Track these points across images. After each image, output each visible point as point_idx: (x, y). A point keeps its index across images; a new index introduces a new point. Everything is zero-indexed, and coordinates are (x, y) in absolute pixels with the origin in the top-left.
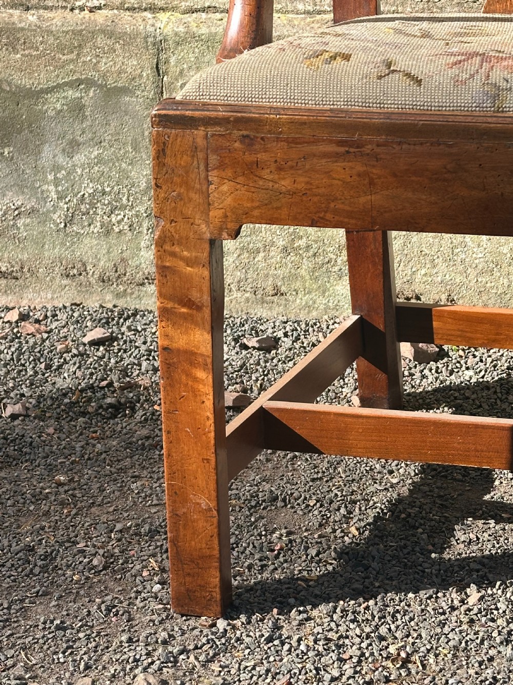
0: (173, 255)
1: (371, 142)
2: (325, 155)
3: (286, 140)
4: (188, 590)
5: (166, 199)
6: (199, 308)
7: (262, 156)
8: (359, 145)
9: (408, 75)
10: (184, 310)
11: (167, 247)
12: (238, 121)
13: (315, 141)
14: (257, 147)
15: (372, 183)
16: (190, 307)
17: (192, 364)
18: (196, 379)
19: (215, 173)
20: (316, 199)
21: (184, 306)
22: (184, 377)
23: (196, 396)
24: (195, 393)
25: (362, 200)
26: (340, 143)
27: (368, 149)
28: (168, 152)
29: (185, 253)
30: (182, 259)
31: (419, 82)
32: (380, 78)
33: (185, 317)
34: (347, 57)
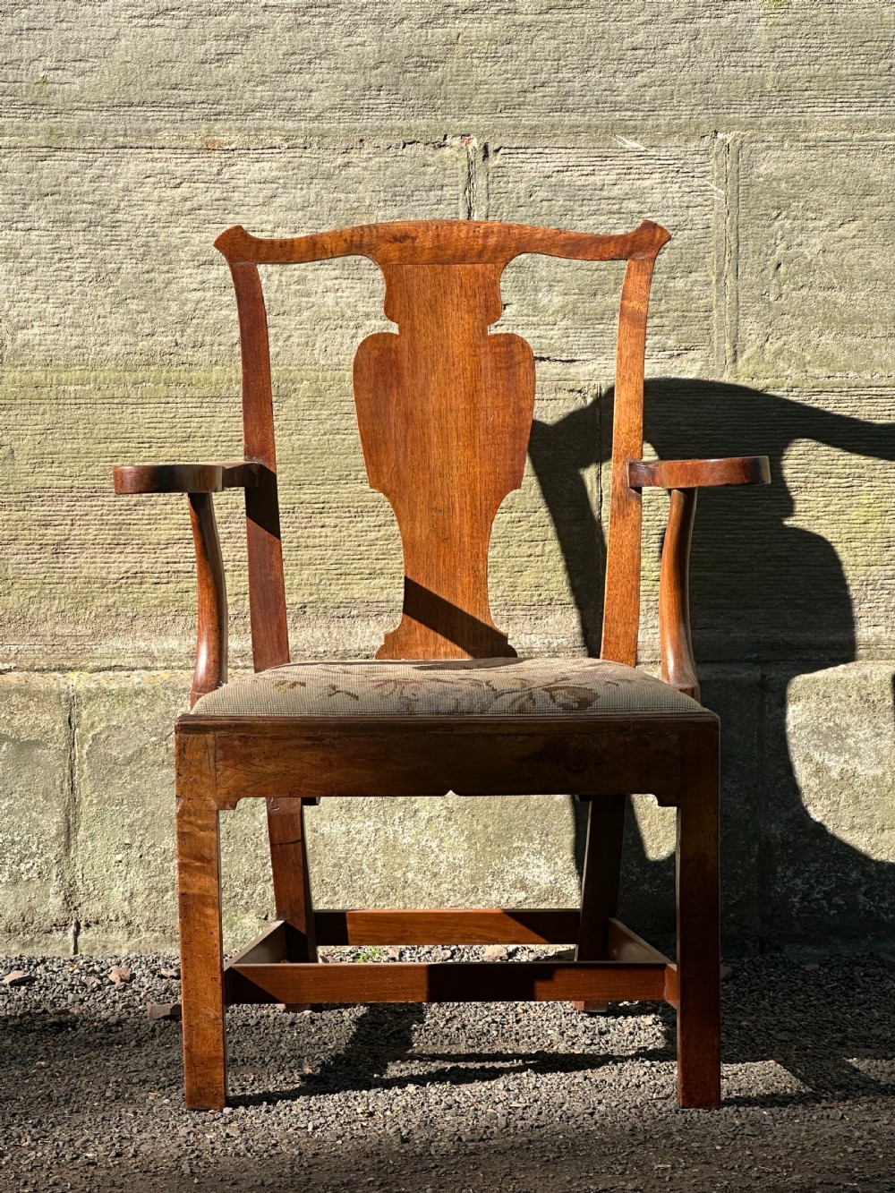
0: (190, 823)
1: (329, 737)
2: (298, 747)
3: (271, 738)
5: (186, 783)
6: (209, 862)
7: (254, 750)
8: (320, 739)
9: (349, 694)
10: (198, 864)
11: (185, 818)
12: (237, 726)
13: (291, 738)
14: (250, 743)
15: (331, 764)
16: (203, 862)
17: (204, 904)
18: (206, 916)
19: (221, 762)
20: (293, 777)
21: (198, 860)
22: (197, 915)
23: (206, 929)
24: (206, 926)
25: (325, 776)
26: (308, 738)
27: (326, 742)
28: (187, 750)
29: (199, 822)
30: (197, 826)
31: (357, 698)
32: (330, 695)
33: (199, 869)
34: (303, 684)
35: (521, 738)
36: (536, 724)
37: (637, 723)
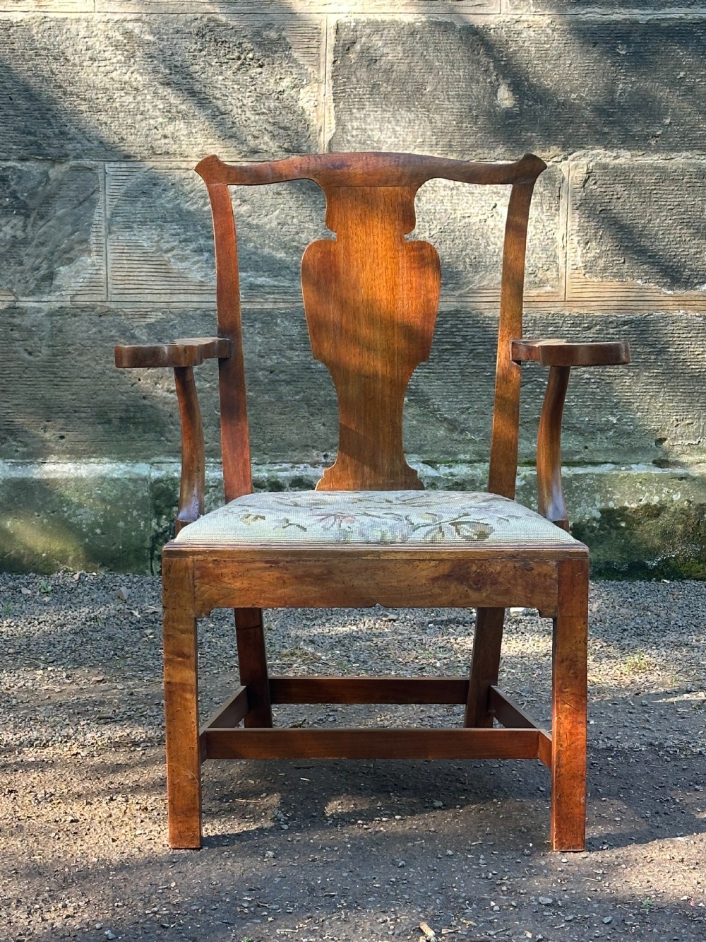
0: (174, 628)
1: (283, 561)
2: (259, 569)
3: (238, 562)
4: (179, 832)
5: (170, 596)
6: (188, 657)
7: (224, 571)
8: (276, 562)
9: (299, 526)
10: (180, 659)
11: (170, 623)
12: (211, 552)
13: (254, 561)
14: (221, 565)
15: (284, 582)
16: (183, 657)
17: (184, 690)
18: (186, 699)
19: (198, 581)
20: (254, 593)
21: (179, 657)
22: (179, 699)
23: (186, 709)
24: (186, 708)
25: (279, 592)
26: (267, 562)
27: (281, 564)
28: (172, 570)
29: (181, 626)
30: (178, 630)
31: (305, 529)
32: (284, 527)
33: (180, 663)
34: (263, 518)
35: (433, 563)
36: (444, 552)
37: (524, 552)
